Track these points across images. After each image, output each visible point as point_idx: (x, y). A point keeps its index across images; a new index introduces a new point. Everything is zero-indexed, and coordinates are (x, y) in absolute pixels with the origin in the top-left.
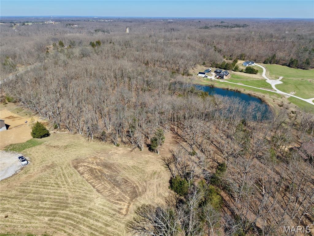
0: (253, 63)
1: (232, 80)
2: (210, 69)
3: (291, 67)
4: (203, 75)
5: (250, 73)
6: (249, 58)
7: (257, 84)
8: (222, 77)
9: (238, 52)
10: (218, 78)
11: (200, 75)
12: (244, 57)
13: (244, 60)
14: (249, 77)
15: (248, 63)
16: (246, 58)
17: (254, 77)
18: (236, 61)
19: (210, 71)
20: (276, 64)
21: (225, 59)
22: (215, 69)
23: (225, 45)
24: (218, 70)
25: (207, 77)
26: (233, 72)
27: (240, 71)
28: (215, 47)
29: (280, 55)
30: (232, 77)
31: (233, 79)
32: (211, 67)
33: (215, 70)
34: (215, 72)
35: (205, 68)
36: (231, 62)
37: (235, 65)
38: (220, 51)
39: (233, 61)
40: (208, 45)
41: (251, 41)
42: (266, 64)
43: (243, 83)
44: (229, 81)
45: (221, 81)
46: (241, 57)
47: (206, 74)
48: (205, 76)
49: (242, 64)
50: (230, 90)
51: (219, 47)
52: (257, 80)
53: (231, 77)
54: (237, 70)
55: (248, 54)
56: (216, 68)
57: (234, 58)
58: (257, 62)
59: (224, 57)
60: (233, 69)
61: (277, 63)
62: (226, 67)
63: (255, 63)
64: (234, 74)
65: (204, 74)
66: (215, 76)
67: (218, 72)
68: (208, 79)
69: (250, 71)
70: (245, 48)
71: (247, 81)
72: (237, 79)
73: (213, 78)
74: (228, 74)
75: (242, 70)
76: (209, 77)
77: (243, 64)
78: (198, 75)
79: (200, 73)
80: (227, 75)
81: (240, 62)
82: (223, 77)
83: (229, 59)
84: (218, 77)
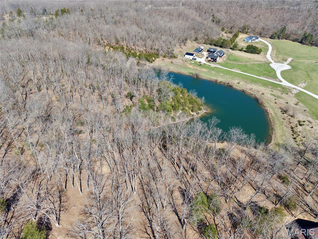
0: (258, 38)
1: (227, 64)
2: (202, 48)
3: (304, 44)
4: (191, 57)
5: (252, 52)
6: (254, 31)
7: (258, 71)
8: (214, 60)
9: (241, 23)
10: (209, 61)
11: (187, 56)
12: (248, 29)
13: (246, 33)
14: (250, 59)
15: (250, 38)
16: (249, 31)
17: (256, 59)
18: (236, 36)
19: (202, 50)
20: (285, 39)
21: (224, 32)
22: (208, 47)
23: (226, 13)
24: (212, 49)
25: (195, 59)
26: (230, 50)
27: (240, 49)
28: (213, 16)
29: (291, 27)
30: (228, 59)
31: (229, 61)
32: (204, 43)
33: (208, 49)
34: (208, 51)
35: (197, 44)
36: (231, 36)
37: (234, 41)
38: (218, 22)
39: (233, 35)
40: (205, 13)
41: (258, 9)
42: (273, 39)
43: (240, 69)
44: (223, 66)
45: (213, 65)
46: (244, 30)
47: (194, 55)
48: (193, 59)
49: (243, 39)
50: (220, 82)
51: (218, 16)
52: (259, 64)
53: (226, 59)
54: (235, 49)
55: (252, 26)
56: (211, 44)
57: (235, 30)
58: (262, 37)
59: (223, 29)
60: (232, 46)
61: (287, 38)
62: (222, 44)
63: (259, 39)
64: (231, 54)
65: (192, 55)
66: (207, 58)
67: (211, 52)
68: (195, 63)
69: (252, 50)
70: (250, 17)
71: (245, 66)
72: (233, 62)
73: (203, 60)
74: (224, 54)
75: (242, 48)
76: (198, 60)
77: (245, 40)
78: (185, 56)
79: (187, 54)
80: (222, 56)
81: (242, 36)
82: (216, 59)
83: (229, 32)
84: (210, 59)
